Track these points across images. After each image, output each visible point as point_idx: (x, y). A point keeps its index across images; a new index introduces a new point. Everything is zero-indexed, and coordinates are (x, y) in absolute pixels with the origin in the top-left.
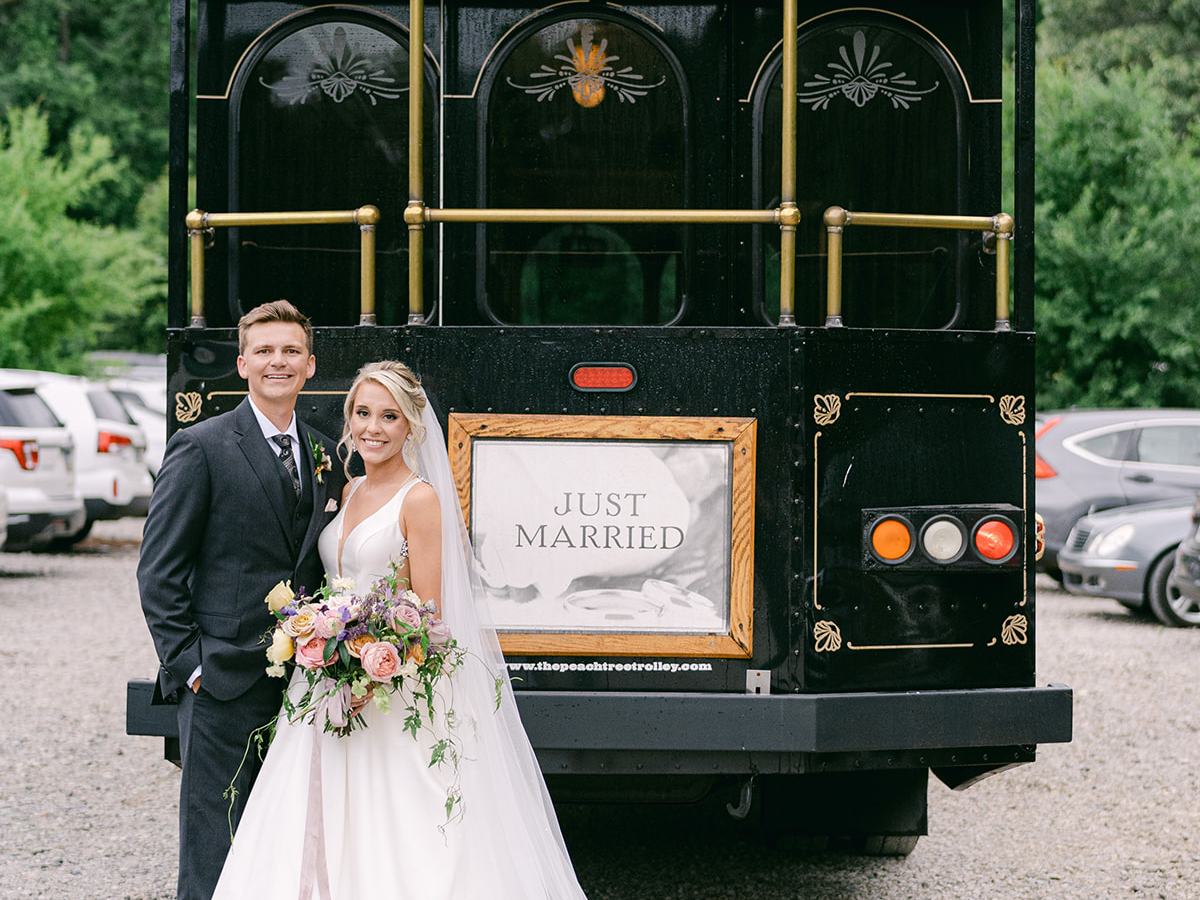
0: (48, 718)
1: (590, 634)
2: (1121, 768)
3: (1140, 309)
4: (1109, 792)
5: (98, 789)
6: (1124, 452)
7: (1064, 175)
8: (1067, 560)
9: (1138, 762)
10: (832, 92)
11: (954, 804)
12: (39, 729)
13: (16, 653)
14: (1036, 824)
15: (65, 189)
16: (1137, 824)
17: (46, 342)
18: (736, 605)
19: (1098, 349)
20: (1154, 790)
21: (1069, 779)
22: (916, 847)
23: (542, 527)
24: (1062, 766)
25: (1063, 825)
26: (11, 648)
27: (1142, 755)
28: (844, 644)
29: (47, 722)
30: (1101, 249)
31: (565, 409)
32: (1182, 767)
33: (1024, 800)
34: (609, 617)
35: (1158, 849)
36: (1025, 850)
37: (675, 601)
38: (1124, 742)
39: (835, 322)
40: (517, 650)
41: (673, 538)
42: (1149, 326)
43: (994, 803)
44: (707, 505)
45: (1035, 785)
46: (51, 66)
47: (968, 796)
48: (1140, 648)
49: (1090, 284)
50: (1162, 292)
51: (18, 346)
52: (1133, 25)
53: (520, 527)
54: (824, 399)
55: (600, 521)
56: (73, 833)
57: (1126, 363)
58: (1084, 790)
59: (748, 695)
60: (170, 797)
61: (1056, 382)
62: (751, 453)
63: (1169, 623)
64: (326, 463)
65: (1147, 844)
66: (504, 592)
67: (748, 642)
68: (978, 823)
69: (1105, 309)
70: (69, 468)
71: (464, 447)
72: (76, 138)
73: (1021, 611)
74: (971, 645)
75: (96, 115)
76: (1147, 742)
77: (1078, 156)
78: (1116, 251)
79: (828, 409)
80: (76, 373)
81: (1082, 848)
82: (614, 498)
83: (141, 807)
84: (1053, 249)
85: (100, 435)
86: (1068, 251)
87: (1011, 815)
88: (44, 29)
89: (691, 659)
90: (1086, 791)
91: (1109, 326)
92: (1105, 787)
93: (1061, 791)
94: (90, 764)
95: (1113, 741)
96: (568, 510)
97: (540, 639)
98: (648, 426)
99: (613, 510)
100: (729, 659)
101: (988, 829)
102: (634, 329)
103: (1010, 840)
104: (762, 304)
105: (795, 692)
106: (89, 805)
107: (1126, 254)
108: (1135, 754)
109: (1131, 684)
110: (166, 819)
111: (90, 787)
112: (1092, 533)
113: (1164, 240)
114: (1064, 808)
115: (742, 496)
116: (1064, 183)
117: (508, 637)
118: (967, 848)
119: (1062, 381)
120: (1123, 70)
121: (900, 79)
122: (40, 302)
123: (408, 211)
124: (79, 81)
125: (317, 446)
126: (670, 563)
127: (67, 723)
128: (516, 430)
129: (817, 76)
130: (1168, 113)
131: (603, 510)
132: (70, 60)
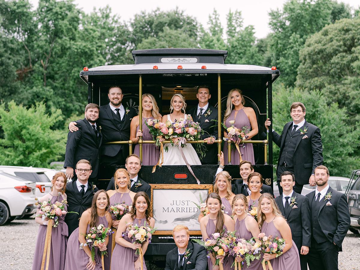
15: (50, 122)
17: (45, 160)
23: (168, 208)
31: (173, 183)
37: (196, 223)
40: (163, 234)
41: (196, 210)
46: (42, 87)
51: (38, 161)
52: (321, 76)
53: (163, 208)
55: (180, 206)
66: (160, 222)
75: (53, 100)
82: (183, 202)
88: (40, 78)
89: (200, 236)
96: (173, 204)
98: (190, 186)
99: (183, 204)
120: (314, 91)
122: (44, 151)
124: (49, 91)
126: (195, 215)
128: (162, 187)
131: (181, 204)
132: (46, 86)
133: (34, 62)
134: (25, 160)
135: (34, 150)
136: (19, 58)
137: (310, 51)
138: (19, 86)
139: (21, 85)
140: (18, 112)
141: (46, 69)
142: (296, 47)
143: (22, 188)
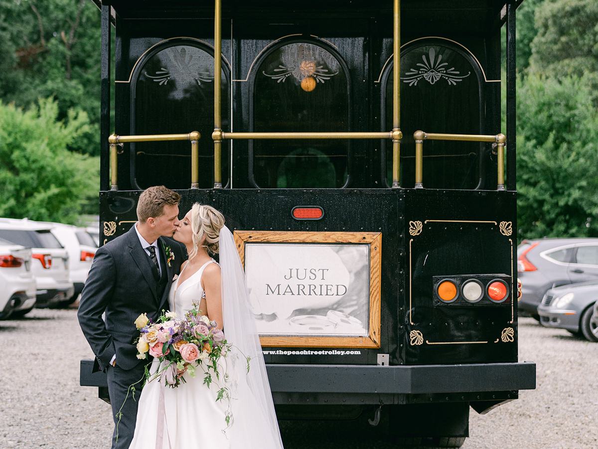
0: (52, 384)
1: (302, 337)
2: (565, 407)
3: (577, 191)
4: (559, 418)
5: (73, 416)
6: (569, 259)
7: (540, 127)
8: (542, 310)
9: (574, 404)
10: (419, 77)
11: (484, 423)
12: (47, 389)
13: (38, 354)
14: (523, 433)
15: (66, 136)
16: (572, 433)
17: (57, 209)
18: (372, 322)
19: (557, 210)
20: (581, 417)
21: (540, 412)
22: (464, 443)
23: (279, 285)
24: (537, 406)
25: (536, 433)
26: (36, 352)
27: (575, 401)
28: (424, 341)
29: (51, 385)
30: (559, 162)
31: (289, 228)
32: (595, 406)
33: (518, 422)
34: (311, 328)
35: (582, 445)
36: (517, 445)
37: (342, 321)
38: (567, 395)
39: (419, 186)
40: (266, 344)
41: (342, 290)
42: (582, 199)
43: (503, 423)
44: (358, 274)
45: (523, 415)
46: (62, 81)
47: (490, 420)
48: (577, 351)
49: (554, 180)
50: (588, 183)
51: (43, 211)
52: (574, 57)
53: (268, 285)
54: (414, 223)
55: (306, 282)
56: (60, 436)
57: (571, 217)
58: (547, 417)
59: (378, 366)
60: (107, 420)
61: (537, 226)
62: (379, 249)
63: (591, 340)
64: (172, 256)
65: (577, 442)
66: (261, 317)
67: (378, 341)
68: (495, 432)
69: (560, 191)
70: (66, 268)
71: (241, 247)
72: (71, 113)
73: (510, 326)
74: (487, 342)
75: (83, 104)
76: (578, 395)
77: (547, 119)
78: (566, 163)
79: (416, 228)
80: (71, 223)
81: (545, 444)
82: (313, 271)
83: (93, 424)
84: (535, 162)
85: (82, 252)
86: (543, 164)
87: (510, 429)
88: (59, 64)
89: (350, 349)
90: (548, 418)
91: (563, 199)
92: (557, 416)
93: (536, 418)
94: (70, 405)
95: (562, 394)
96: (291, 277)
97: (278, 339)
98: (329, 236)
99: (313, 277)
100: (369, 349)
101: (500, 435)
102: (322, 190)
103: (510, 440)
104: (386, 179)
105: (401, 365)
106: (68, 423)
107: (570, 165)
108: (573, 400)
109: (571, 368)
110: (105, 430)
111: (69, 415)
112: (554, 297)
113: (589, 158)
114: (537, 425)
115: (375, 270)
116: (541, 131)
117: (263, 338)
118: (489, 444)
119: (540, 226)
120: (569, 78)
121: (452, 71)
122: (54, 190)
123: (214, 134)
124: (75, 88)
125: (167, 248)
126: (340, 302)
127: (61, 386)
128: (266, 238)
129: (412, 70)
130: (590, 98)
131: (308, 277)
132: (71, 78)
133: (48, 36)
134: (19, 208)
135: (36, 190)
136: (22, 29)
137: (555, 11)
138: (22, 79)
139: (25, 78)
140: (5, 117)
141: (71, 47)
142: (529, 6)
143: (3, 258)
